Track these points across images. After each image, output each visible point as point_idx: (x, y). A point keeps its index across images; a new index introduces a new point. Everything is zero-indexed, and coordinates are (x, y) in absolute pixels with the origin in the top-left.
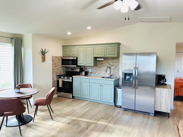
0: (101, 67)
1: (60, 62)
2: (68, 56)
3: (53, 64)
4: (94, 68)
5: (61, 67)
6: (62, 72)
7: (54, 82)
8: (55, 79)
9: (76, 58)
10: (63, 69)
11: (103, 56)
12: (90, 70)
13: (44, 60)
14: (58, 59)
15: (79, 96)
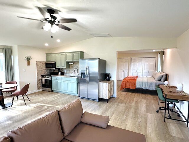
0: (72, 69)
1: (44, 66)
2: (49, 61)
3: (37, 67)
4: (68, 69)
5: (45, 69)
6: (46, 73)
7: (38, 80)
8: (40, 78)
9: (54, 63)
10: (47, 71)
11: (72, 61)
12: (65, 71)
13: (29, 64)
14: (42, 64)
15: (56, 90)
